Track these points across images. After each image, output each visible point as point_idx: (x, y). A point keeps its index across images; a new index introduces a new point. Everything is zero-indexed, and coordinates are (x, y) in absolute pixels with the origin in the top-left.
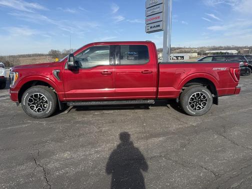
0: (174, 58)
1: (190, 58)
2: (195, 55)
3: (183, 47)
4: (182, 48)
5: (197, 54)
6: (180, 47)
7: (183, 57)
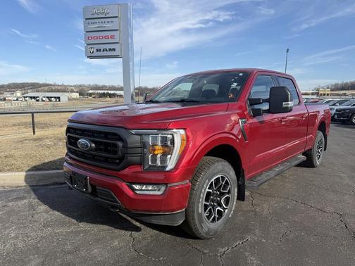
0: (44, 99)
1: (69, 99)
2: (76, 95)
3: (52, 83)
4: (51, 85)
5: (78, 94)
6: (48, 83)
7: (59, 98)
